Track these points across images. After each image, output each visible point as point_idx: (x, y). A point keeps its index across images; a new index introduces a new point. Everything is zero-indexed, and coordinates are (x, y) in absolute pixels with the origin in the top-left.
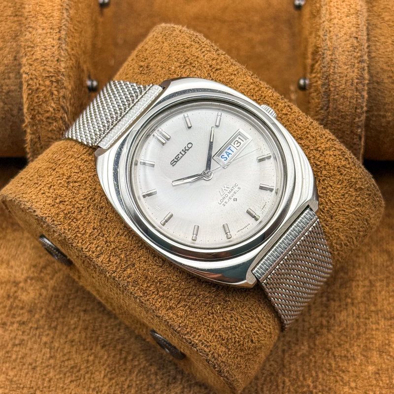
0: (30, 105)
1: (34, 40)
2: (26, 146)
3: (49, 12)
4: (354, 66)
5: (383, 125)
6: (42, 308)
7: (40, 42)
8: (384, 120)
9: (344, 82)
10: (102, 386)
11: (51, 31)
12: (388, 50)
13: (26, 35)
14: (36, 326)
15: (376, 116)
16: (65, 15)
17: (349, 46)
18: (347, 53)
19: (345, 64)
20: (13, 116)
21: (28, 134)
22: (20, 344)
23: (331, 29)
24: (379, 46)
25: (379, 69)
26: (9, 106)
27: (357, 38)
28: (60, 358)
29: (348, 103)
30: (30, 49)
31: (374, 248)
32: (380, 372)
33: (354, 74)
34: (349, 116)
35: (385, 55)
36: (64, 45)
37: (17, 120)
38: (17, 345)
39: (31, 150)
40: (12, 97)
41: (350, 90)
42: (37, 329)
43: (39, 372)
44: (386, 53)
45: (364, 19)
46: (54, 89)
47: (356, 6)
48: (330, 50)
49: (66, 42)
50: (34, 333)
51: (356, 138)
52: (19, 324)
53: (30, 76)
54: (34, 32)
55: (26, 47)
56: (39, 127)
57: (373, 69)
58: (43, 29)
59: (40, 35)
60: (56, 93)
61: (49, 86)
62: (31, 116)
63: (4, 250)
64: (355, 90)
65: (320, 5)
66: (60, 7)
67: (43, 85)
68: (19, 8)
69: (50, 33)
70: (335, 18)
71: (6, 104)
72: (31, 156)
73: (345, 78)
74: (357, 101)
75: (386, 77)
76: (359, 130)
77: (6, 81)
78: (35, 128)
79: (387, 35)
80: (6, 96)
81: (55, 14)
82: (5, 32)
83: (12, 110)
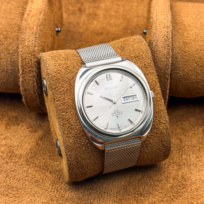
0: (22, 65)
1: (25, 38)
2: (20, 83)
3: (32, 27)
4: (166, 48)
5: (178, 77)
6: (24, 157)
7: (27, 39)
8: (179, 75)
10: (48, 188)
11: (32, 34)
12: (181, 45)
13: (21, 36)
14: (21, 164)
15: (175, 73)
16: (38, 28)
18: (163, 43)
19: (162, 47)
21: (21, 78)
22: (13, 171)
23: (156, 33)
24: (177, 43)
25: (177, 53)
26: (14, 67)
27: (167, 37)
28: (31, 177)
29: (163, 64)
30: (23, 41)
33: (165, 51)
34: (163, 69)
35: (179, 47)
36: (37, 40)
37: (17, 74)
38: (12, 171)
39: (22, 85)
40: (15, 64)
41: (163, 58)
42: (21, 165)
43: (21, 182)
45: (171, 30)
46: (32, 58)
47: (167, 24)
48: (155, 41)
49: (38, 39)
50: (20, 167)
51: (166, 80)
52: (14, 163)
53: (22, 53)
54: (25, 35)
55: (21, 41)
56: (25, 75)
57: (174, 53)
58: (29, 34)
59: (27, 36)
60: (33, 60)
61: (30, 57)
62: (22, 70)
63: (9, 133)
64: (166, 58)
66: (36, 25)
67: (28, 57)
69: (32, 35)
70: (158, 29)
71: (12, 67)
72: (22, 88)
73: (161, 53)
74: (166, 63)
75: (180, 56)
76: (167, 76)
77: (13, 56)
78: (24, 75)
79: (181, 39)
80: (13, 63)
81: (34, 28)
82: (14, 37)
83: (15, 69)
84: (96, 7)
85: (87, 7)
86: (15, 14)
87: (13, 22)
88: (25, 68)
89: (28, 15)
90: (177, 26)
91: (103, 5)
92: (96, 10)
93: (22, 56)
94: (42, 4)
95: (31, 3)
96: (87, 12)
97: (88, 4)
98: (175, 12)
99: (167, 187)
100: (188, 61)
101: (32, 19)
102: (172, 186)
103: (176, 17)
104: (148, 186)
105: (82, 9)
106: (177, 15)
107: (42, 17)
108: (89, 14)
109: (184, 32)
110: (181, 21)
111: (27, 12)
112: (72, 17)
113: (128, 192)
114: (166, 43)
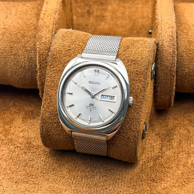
0: (39, 60)
1: (42, 35)
2: (37, 78)
3: (48, 25)
4: (171, 47)
5: (184, 74)
6: (41, 148)
7: (44, 36)
8: (184, 72)
9: (167, 53)
11: (49, 32)
12: (186, 43)
13: (39, 34)
14: (38, 154)
16: (54, 26)
17: (169, 39)
18: (168, 42)
19: (167, 46)
20: (32, 68)
21: (38, 73)
22: (32, 160)
23: (162, 33)
24: (182, 42)
25: (182, 51)
27: (172, 36)
29: (169, 62)
30: (40, 39)
31: (182, 128)
32: (184, 173)
33: (171, 50)
34: (169, 67)
37: (34, 70)
38: (30, 161)
39: (39, 79)
40: (32, 60)
41: (169, 56)
42: (39, 155)
44: (185, 45)
45: (175, 30)
47: (172, 25)
48: (161, 41)
50: (38, 156)
51: (172, 77)
52: (32, 153)
53: (40, 49)
56: (43, 70)
57: (179, 51)
58: (46, 31)
59: (44, 33)
61: (47, 53)
62: (40, 65)
64: (171, 56)
65: (158, 24)
66: (52, 23)
67: (45, 53)
68: (36, 27)
70: (163, 29)
71: (30, 63)
72: (39, 83)
73: (167, 52)
74: (172, 61)
75: (185, 54)
76: (173, 73)
77: (30, 53)
78: (41, 70)
79: (185, 38)
80: (30, 60)
81: (50, 26)
82: (31, 35)
83: (32, 65)
84: (103, 9)
85: (95, 10)
86: (30, 14)
87: (30, 22)
88: (42, 63)
89: (44, 14)
90: (181, 25)
91: (110, 8)
92: (103, 12)
93: (39, 52)
94: (56, 4)
95: (46, 4)
96: (95, 14)
97: (96, 7)
98: (179, 13)
99: (178, 174)
100: (193, 59)
101: (47, 18)
102: (183, 172)
103: (180, 17)
104: (159, 173)
105: (91, 12)
106: (181, 15)
107: (57, 16)
108: (97, 16)
109: (189, 32)
110: (185, 21)
111: (43, 12)
112: (80, 19)
113: (141, 178)
114: (171, 42)
